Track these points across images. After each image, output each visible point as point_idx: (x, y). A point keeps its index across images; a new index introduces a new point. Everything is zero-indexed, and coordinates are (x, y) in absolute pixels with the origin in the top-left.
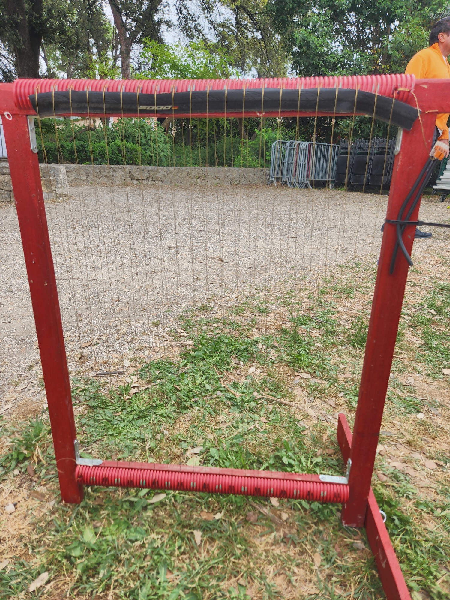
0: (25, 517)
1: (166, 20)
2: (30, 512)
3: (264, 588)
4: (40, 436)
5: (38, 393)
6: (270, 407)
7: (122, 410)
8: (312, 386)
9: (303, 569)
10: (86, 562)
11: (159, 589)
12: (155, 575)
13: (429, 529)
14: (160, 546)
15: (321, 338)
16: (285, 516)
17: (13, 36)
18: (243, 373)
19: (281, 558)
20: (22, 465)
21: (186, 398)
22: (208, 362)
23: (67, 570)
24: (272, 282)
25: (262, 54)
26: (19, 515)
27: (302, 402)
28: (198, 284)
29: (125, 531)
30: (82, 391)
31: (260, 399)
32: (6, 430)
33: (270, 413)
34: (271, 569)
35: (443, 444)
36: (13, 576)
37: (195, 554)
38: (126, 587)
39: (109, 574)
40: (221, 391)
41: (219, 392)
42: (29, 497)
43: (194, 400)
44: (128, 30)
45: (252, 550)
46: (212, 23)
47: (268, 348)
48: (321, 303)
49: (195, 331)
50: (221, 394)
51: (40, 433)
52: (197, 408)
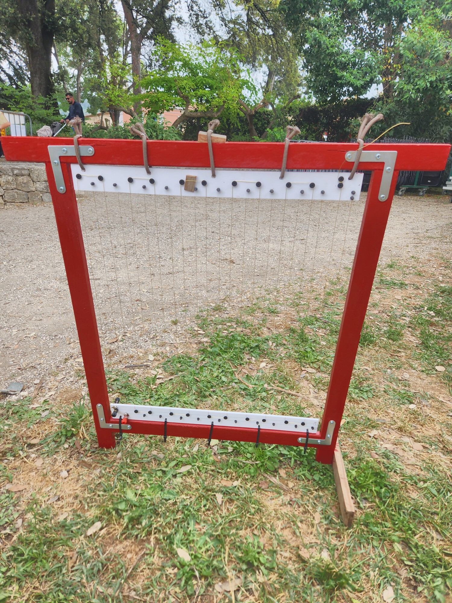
0: (77, 481)
1: (177, 16)
2: (81, 477)
3: (274, 537)
4: (83, 418)
5: (76, 382)
6: (279, 397)
7: (150, 397)
8: (317, 379)
9: (306, 524)
10: (131, 514)
11: (190, 535)
12: (186, 525)
13: (412, 497)
14: (189, 504)
15: (326, 336)
16: (291, 485)
17: (26, 34)
18: (255, 368)
19: (288, 516)
20: (70, 441)
21: (205, 388)
22: (223, 358)
23: (116, 520)
24: (281, 284)
25: (274, 51)
26: (72, 479)
27: (307, 393)
28: (212, 284)
29: (160, 492)
30: (114, 381)
31: (270, 390)
32: (53, 412)
33: (279, 402)
34: (279, 524)
35: (431, 430)
36: (73, 524)
37: (218, 511)
38: (164, 533)
39: (150, 523)
40: (236, 383)
41: (234, 384)
42: (78, 465)
43: (212, 390)
44: (138, 26)
45: (264, 509)
46: (223, 19)
47: (277, 346)
48: (327, 304)
49: (211, 329)
50: (236, 386)
51: (82, 415)
52: (216, 397)
